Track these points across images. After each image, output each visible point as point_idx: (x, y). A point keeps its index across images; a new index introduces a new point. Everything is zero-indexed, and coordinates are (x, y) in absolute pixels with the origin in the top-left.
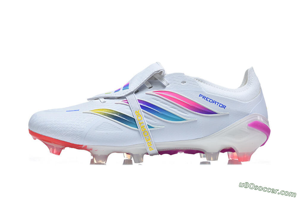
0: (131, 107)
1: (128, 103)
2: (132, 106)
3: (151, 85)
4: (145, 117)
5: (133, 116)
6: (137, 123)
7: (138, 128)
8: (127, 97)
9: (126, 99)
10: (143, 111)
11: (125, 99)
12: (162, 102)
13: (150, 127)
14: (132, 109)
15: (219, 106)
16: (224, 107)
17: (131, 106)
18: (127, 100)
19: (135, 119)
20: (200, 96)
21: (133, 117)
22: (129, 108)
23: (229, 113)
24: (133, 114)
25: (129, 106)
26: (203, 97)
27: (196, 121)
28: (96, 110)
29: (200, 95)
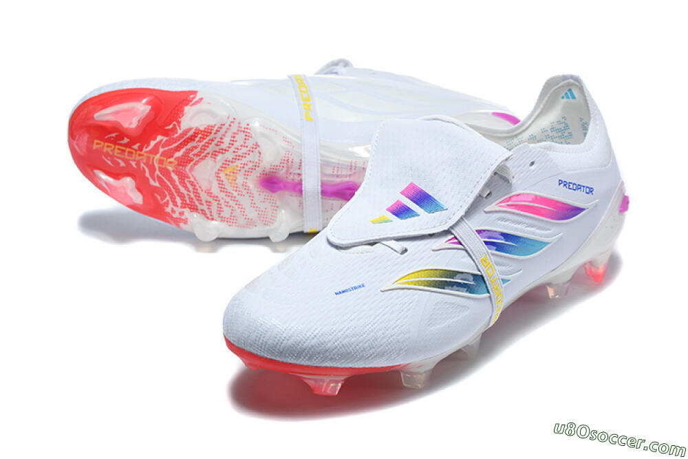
0: (471, 253)
1: (460, 243)
2: (471, 250)
3: (489, 189)
4: (497, 264)
5: (479, 271)
6: (487, 283)
7: (489, 292)
8: (453, 231)
9: (452, 234)
10: (493, 254)
11: (452, 236)
12: (513, 222)
13: (504, 281)
14: (474, 257)
15: (586, 193)
16: (591, 191)
17: (469, 250)
18: (455, 238)
19: (484, 275)
20: (560, 184)
21: (479, 273)
22: (467, 255)
23: (597, 200)
24: (477, 266)
25: (466, 251)
26: (565, 185)
27: (561, 237)
28: (403, 277)
29: (560, 180)
